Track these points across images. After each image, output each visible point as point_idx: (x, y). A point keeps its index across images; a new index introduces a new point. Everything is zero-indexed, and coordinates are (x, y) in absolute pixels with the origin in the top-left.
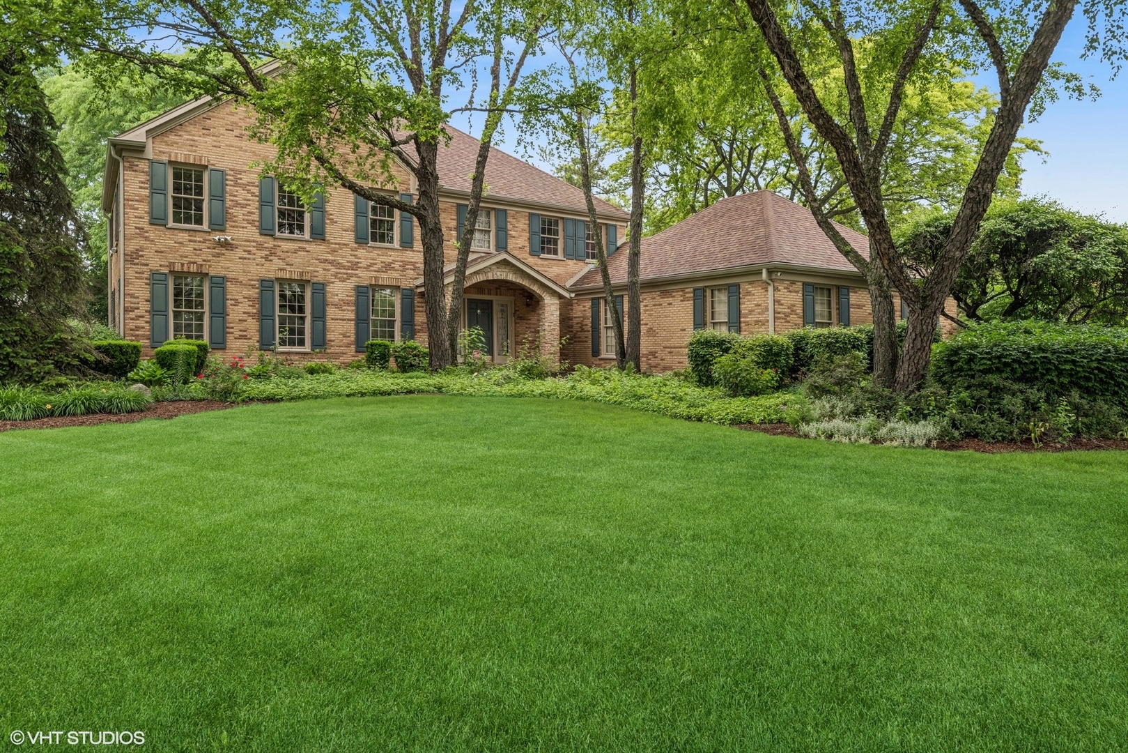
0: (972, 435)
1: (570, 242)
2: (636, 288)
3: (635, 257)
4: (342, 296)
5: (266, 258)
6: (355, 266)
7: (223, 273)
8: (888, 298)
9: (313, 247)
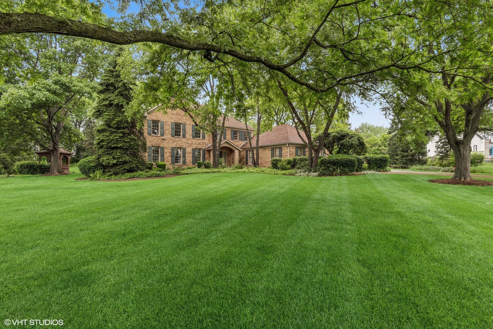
0: (324, 175)
1: (240, 137)
2: (258, 148)
3: (258, 141)
4: (189, 151)
5: (173, 142)
6: (192, 144)
7: (163, 146)
8: (311, 150)
9: (182, 139)
